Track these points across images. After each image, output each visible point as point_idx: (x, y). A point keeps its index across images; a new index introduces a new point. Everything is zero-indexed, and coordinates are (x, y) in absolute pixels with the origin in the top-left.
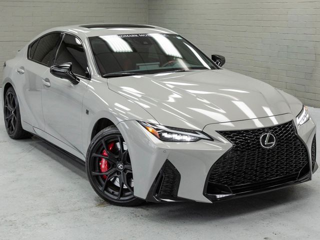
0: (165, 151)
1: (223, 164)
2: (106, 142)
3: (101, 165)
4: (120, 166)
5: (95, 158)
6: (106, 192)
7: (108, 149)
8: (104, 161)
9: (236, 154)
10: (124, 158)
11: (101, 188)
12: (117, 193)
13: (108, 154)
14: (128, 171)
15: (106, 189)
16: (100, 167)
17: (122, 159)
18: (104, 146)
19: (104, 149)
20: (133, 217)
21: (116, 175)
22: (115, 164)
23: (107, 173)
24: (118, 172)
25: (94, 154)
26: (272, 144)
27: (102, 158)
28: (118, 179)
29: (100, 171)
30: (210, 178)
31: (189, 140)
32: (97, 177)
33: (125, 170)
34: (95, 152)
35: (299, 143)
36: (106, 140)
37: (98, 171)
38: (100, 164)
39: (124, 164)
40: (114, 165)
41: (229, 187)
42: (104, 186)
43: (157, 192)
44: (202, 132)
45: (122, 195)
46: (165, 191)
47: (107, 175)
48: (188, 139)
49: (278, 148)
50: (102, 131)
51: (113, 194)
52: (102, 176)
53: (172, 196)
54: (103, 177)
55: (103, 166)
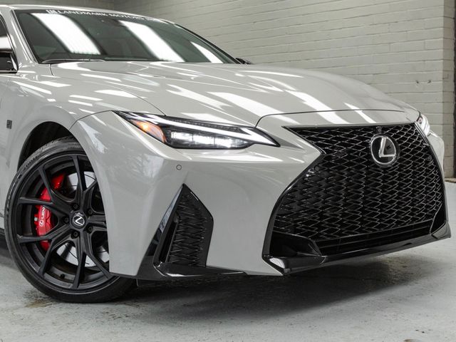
0: (179, 165)
1: (301, 194)
2: (47, 171)
3: (38, 222)
4: (79, 220)
5: (25, 206)
6: (47, 276)
7: (52, 186)
8: (43, 212)
9: (326, 173)
10: (86, 202)
11: (37, 269)
12: (70, 277)
13: (53, 195)
14: (95, 229)
15: (48, 270)
16: (35, 225)
17: (82, 203)
18: (44, 180)
19: (43, 187)
20: (109, 319)
21: (70, 239)
22: (67, 216)
23: (50, 237)
24: (74, 233)
25: (23, 199)
26: (392, 158)
27: (40, 205)
28: (74, 250)
29: (36, 234)
30: (277, 223)
31: (229, 146)
32: (29, 245)
33: (88, 228)
34: (25, 194)
35: (431, 163)
36: (47, 167)
37: (31, 234)
38: (36, 219)
39: (87, 213)
40: (66, 219)
41: (314, 242)
42: (43, 264)
43: (162, 258)
44: (255, 130)
45: (82, 279)
46: (179, 255)
47: (50, 241)
48: (228, 143)
49: (401, 166)
50: (39, 150)
51: (62, 278)
52: (39, 244)
53: (195, 265)
54: (42, 246)
55: (42, 224)
